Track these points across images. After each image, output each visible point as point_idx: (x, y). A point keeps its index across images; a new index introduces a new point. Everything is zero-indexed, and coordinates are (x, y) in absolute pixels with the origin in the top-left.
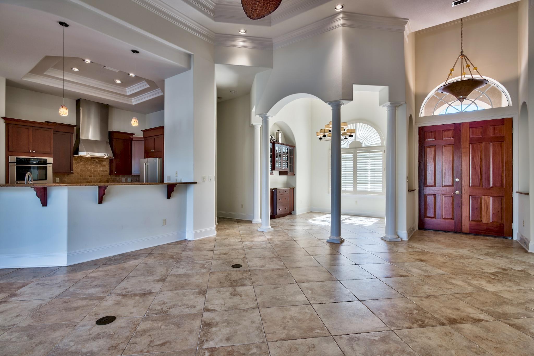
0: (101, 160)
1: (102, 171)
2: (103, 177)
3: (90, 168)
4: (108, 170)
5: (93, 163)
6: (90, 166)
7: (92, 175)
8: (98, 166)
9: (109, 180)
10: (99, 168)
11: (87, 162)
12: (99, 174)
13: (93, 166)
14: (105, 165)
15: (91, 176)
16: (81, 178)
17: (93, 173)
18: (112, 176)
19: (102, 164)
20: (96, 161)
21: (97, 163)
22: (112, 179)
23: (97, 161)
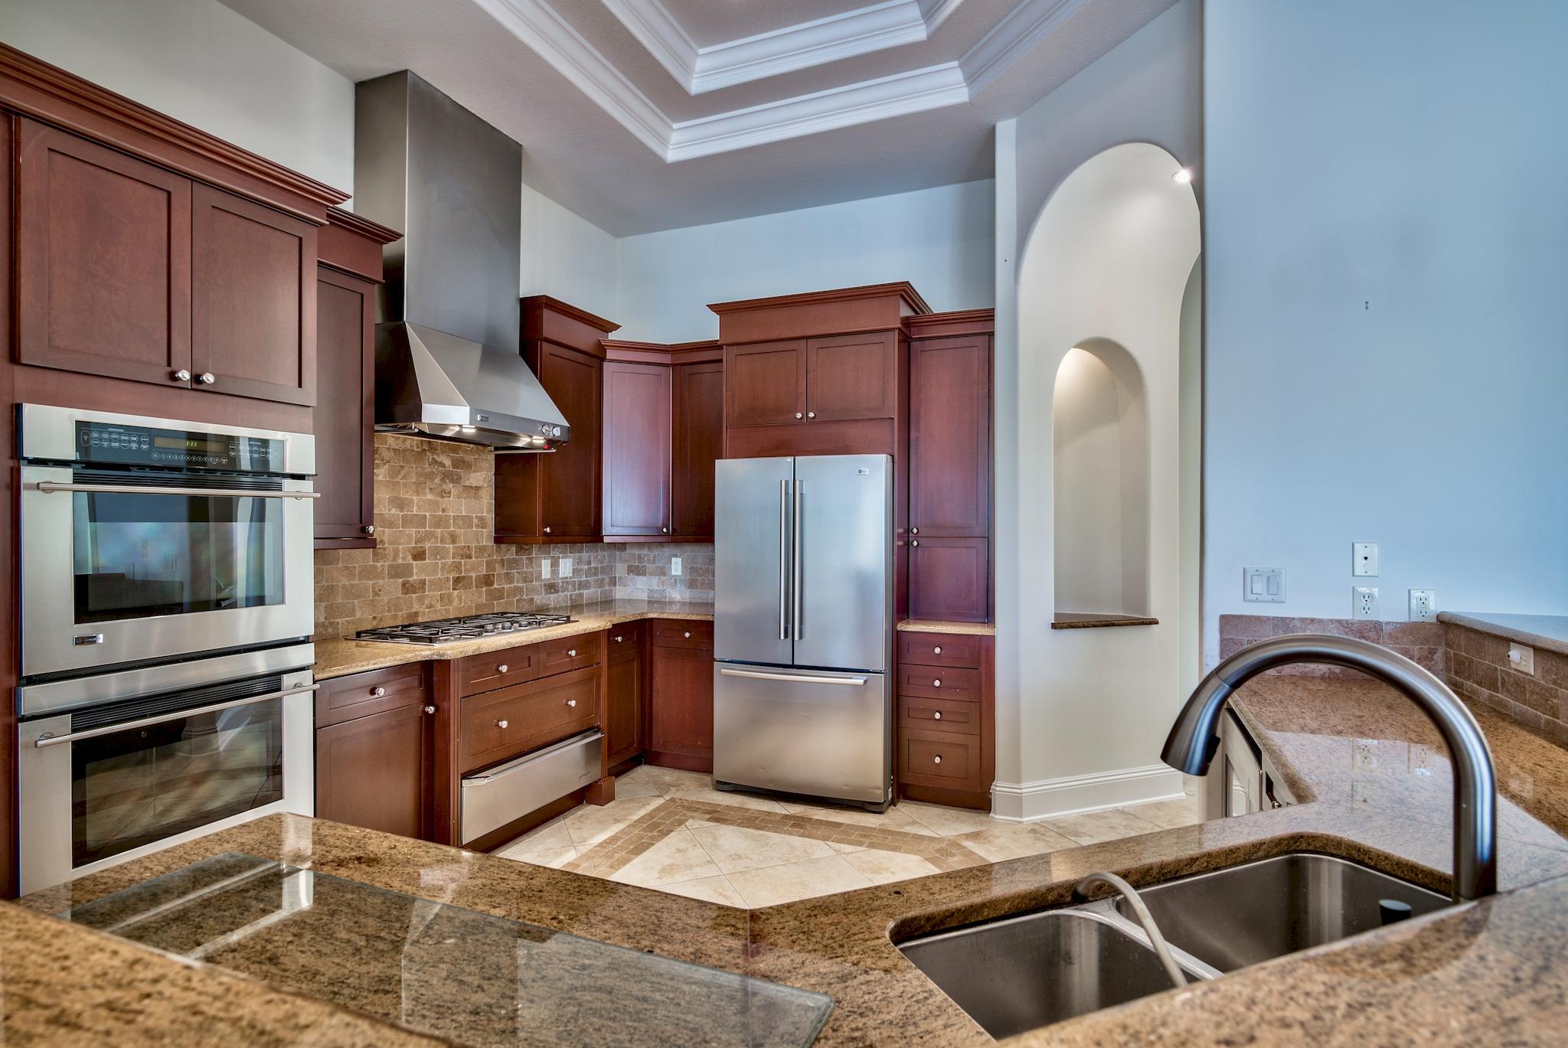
0: (463, 462)
1: (467, 521)
2: (470, 557)
3: (419, 507)
4: (490, 517)
5: (430, 476)
6: (417, 493)
7: (427, 545)
8: (449, 493)
9: (494, 570)
10: (457, 505)
11: (403, 473)
12: (453, 542)
13: (429, 496)
14: (477, 488)
15: (419, 555)
16: (378, 564)
17: (429, 536)
18: (503, 546)
19: (467, 483)
20: (444, 466)
21: (448, 476)
22: (503, 565)
23: (447, 462)
